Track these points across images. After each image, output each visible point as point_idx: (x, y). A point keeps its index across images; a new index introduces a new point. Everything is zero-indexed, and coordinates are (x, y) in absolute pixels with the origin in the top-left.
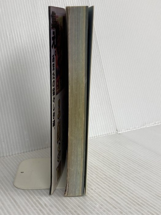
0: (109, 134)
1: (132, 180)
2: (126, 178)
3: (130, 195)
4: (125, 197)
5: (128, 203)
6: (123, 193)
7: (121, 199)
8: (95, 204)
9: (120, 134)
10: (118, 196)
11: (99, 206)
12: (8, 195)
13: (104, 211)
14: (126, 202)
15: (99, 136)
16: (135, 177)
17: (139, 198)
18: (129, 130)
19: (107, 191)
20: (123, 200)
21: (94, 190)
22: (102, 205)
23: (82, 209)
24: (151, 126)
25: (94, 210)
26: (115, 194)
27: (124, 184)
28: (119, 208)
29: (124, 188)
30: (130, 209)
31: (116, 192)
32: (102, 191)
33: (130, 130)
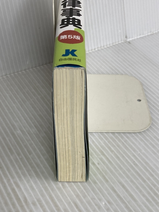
0: (116, 42)
1: (151, 144)
3: (149, 179)
4: (143, 183)
6: (139, 175)
7: (137, 188)
8: (100, 200)
10: (132, 181)
11: (105, 204)
14: (144, 196)
15: (101, 47)
18: (143, 34)
19: (115, 168)
20: (141, 191)
22: (109, 202)
26: (128, 177)
27: (139, 153)
29: (139, 162)
31: (129, 171)
32: (108, 167)
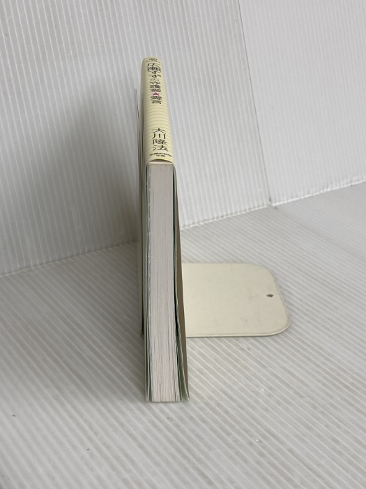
2: (309, 322)
5: (324, 385)
9: (276, 208)
12: (64, 365)
13: (279, 403)
16: (329, 319)
17: (344, 371)
21: (248, 351)
23: (231, 398)
24: (342, 187)
25: (257, 401)
28: (308, 396)
30: (331, 397)
33: (297, 199)
